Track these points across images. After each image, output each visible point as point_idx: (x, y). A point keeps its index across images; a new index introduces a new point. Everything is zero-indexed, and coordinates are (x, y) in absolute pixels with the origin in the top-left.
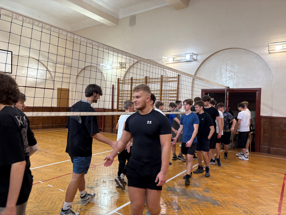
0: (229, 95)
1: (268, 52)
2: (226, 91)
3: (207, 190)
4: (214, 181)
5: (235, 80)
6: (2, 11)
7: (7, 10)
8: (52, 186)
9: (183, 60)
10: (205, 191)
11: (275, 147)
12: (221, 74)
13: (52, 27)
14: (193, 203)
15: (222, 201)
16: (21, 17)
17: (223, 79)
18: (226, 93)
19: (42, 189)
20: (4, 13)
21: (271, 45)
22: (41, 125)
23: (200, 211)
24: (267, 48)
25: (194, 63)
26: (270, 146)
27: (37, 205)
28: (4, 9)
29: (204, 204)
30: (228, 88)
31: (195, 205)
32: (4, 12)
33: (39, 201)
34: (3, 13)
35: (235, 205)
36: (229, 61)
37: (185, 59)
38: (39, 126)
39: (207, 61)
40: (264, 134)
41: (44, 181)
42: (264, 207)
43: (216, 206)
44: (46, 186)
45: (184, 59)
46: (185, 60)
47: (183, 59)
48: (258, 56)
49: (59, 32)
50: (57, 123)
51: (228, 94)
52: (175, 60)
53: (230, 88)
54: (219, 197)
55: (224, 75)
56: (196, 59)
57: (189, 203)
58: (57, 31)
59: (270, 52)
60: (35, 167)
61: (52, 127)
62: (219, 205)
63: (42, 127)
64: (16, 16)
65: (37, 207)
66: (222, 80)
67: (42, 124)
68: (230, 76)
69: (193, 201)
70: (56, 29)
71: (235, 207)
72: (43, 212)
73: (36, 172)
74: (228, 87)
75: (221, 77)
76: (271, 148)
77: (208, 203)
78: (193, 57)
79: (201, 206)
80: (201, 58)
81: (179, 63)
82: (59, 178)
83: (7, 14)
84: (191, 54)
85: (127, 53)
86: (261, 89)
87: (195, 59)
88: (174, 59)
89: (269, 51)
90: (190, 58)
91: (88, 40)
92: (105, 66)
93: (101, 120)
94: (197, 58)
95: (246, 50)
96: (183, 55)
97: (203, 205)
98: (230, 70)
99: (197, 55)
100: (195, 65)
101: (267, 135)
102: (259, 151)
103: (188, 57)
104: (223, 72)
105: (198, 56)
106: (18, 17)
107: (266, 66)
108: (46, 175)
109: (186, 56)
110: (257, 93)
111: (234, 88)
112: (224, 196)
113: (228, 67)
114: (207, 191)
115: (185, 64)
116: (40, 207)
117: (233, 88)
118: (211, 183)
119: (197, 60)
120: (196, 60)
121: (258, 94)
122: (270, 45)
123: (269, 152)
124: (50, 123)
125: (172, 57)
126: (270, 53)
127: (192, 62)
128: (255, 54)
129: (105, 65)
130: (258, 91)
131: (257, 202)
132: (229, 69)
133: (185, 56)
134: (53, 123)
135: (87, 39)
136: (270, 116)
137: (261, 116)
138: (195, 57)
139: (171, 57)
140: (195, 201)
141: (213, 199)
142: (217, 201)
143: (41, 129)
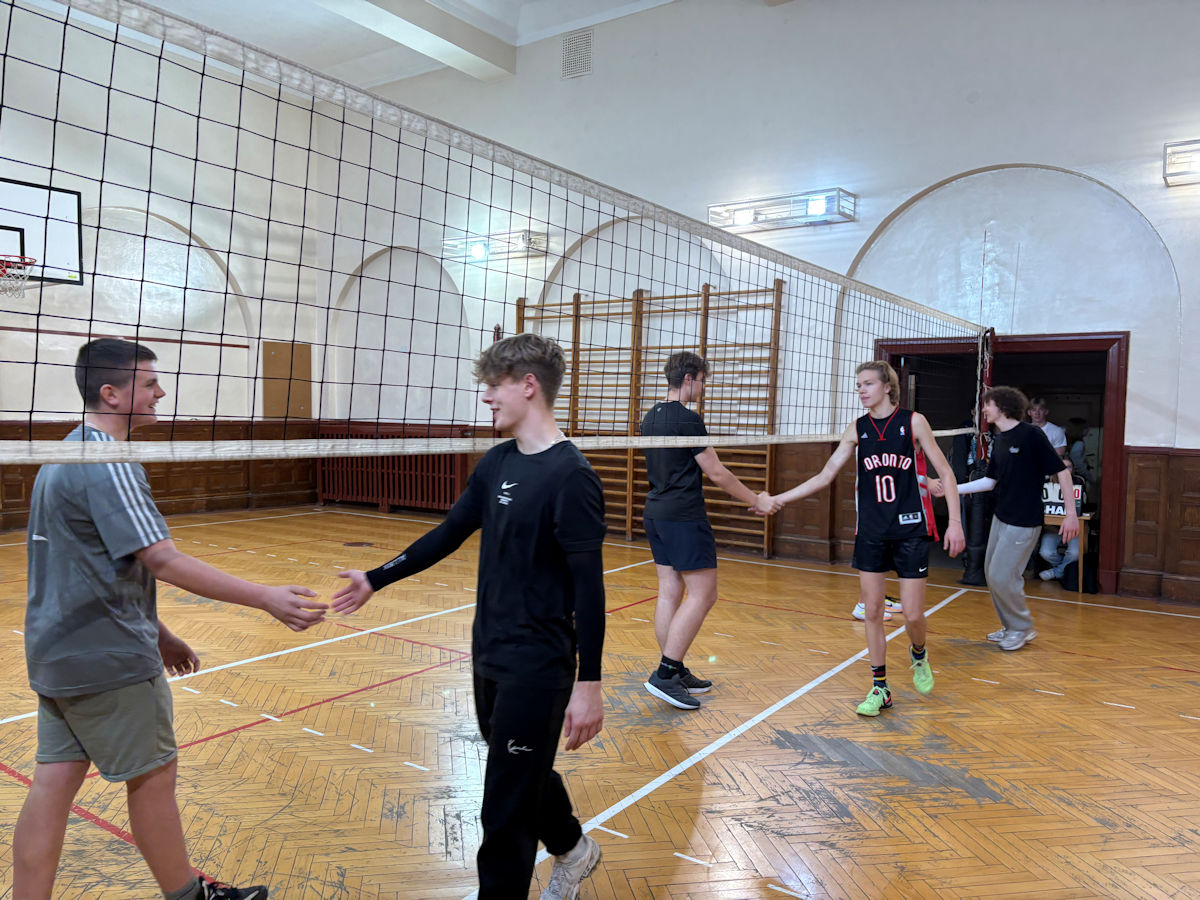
0: (993, 362)
1: (1163, 182)
2: (983, 344)
3: (939, 742)
4: (956, 708)
5: (1018, 300)
6: (210, 43)
7: (226, 38)
8: (320, 734)
9: (799, 220)
10: (931, 747)
11: (1182, 574)
12: (959, 275)
13: (376, 102)
14: (893, 792)
15: (1007, 785)
16: (274, 64)
17: (964, 295)
18: (983, 353)
19: (284, 745)
20: (217, 48)
21: (1174, 153)
22: (200, 497)
23: (929, 822)
24: (1160, 163)
25: (842, 231)
26: (1162, 571)
27: (285, 804)
28: (216, 34)
29: (935, 795)
30: (988, 334)
31: (900, 798)
32: (216, 44)
33: (286, 789)
34: (212, 51)
35: (1061, 799)
36: (992, 222)
37: (806, 216)
38: (193, 502)
39: (897, 222)
40: (1139, 522)
41: (281, 715)
42: (1175, 805)
43: (988, 801)
44: (295, 732)
45: (804, 213)
46: (804, 220)
47: (793, 214)
48: (1118, 197)
49: (402, 117)
50: (263, 485)
51: (986, 358)
52: (761, 218)
53: (998, 332)
54: (990, 768)
55: (968, 280)
56: (852, 213)
57: (879, 791)
58: (394, 115)
59: (1169, 180)
60: (228, 663)
61: (246, 505)
62: (995, 798)
63: (204, 502)
64: (256, 62)
65: (287, 810)
66: (960, 301)
67: (209, 490)
68: (998, 285)
69: (891, 785)
70: (391, 110)
71: (1063, 805)
72: (316, 829)
73: (239, 681)
74: (989, 327)
75: (958, 287)
76: (1166, 575)
77: (952, 792)
78: (839, 205)
79: (926, 804)
80: (872, 211)
81: (782, 231)
82: (337, 703)
83: (226, 52)
84: (834, 193)
85: (631, 196)
86: (1127, 334)
87: (847, 212)
88: (757, 214)
89: (1165, 178)
90: (829, 211)
91: (497, 148)
92: (460, 246)
93: (451, 473)
94: (854, 211)
95: (1067, 172)
96: (796, 198)
97: (935, 800)
98: (995, 259)
99: (855, 196)
100: (850, 238)
101: (1151, 524)
102: (1116, 592)
103: (818, 208)
104: (965, 266)
105: (861, 202)
106: (262, 63)
107: (1149, 239)
108: (284, 691)
109: (810, 203)
110: (1113, 351)
111: (1015, 333)
112: (1008, 765)
113: (989, 246)
114: (939, 747)
115: (809, 235)
116: (297, 810)
117: (1009, 332)
118: (946, 715)
119: (857, 217)
120: (850, 219)
121: (1116, 360)
122: (1169, 150)
123: (1158, 593)
124: (238, 489)
125: (752, 204)
126: (1168, 186)
127: (833, 226)
128: (1104, 189)
130: (1116, 344)
131: (1143, 787)
132: (992, 255)
133: (803, 201)
134: (248, 489)
135: (494, 143)
136: (1163, 445)
137: (1129, 447)
138: (847, 205)
139: (747, 205)
140: (900, 784)
141: (967, 776)
142: (988, 784)
143: (202, 513)
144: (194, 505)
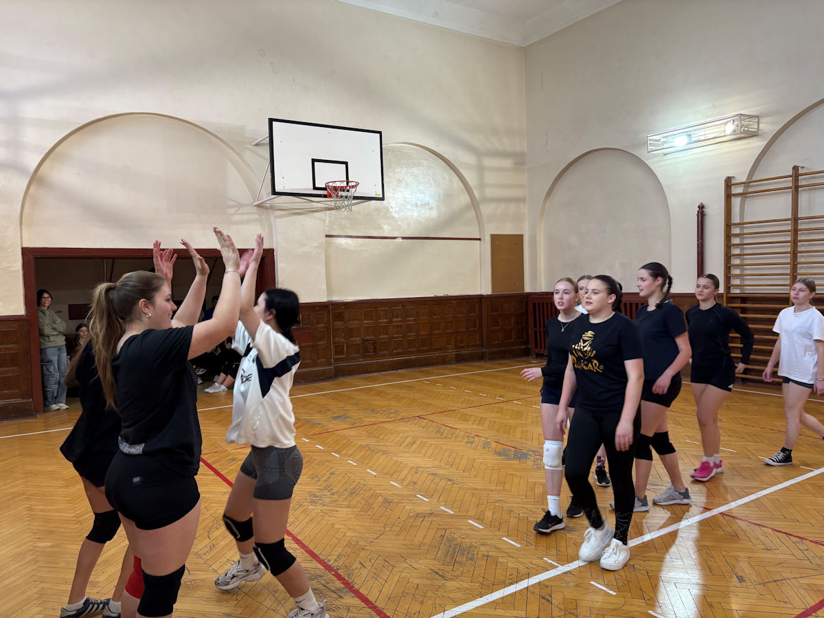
22: (452, 352)
38: (447, 356)
50: (493, 343)
61: (481, 358)
63: (454, 356)
67: (456, 347)
92: (663, 140)
124: (476, 346)
129: (664, 137)
134: (482, 345)
143: (452, 364)
144: (448, 358)
